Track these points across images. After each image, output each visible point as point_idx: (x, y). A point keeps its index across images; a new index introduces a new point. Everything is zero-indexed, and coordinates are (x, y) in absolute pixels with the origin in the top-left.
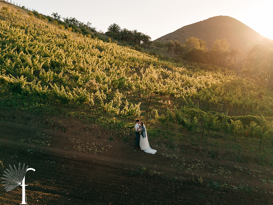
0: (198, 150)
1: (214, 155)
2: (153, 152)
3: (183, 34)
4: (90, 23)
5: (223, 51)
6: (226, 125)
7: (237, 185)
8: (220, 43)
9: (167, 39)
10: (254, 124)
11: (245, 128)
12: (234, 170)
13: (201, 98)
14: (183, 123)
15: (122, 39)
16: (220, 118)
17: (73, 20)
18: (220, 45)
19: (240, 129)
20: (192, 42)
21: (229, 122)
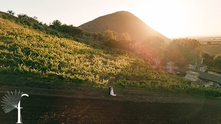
0: (128, 93)
1: (132, 94)
2: (115, 95)
3: (99, 22)
4: (36, 17)
5: (127, 40)
6: (135, 85)
7: (139, 101)
8: (125, 35)
9: (89, 26)
10: (143, 84)
11: (141, 85)
12: (139, 98)
13: (124, 74)
14: (122, 85)
15: (63, 31)
16: (133, 83)
17: (25, 16)
18: (125, 36)
19: (139, 86)
20: (109, 33)
21: (136, 84)
